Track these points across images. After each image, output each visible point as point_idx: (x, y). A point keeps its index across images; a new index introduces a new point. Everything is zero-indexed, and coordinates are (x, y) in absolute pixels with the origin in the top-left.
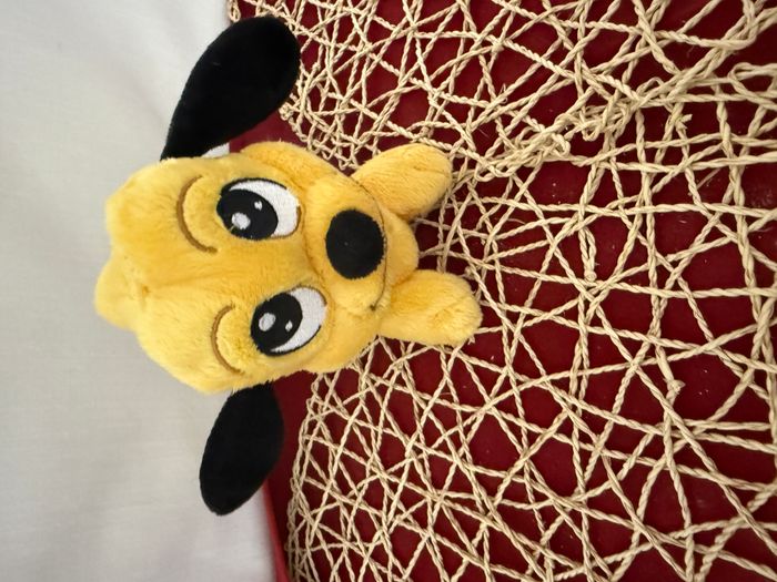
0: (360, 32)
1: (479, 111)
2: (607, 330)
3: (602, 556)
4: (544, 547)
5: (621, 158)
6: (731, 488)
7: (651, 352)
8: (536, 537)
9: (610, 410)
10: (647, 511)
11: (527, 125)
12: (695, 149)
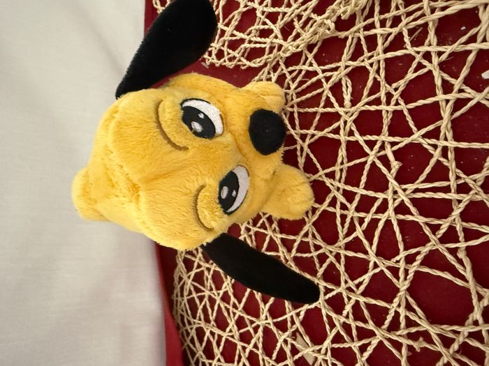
1: (285, 14)
2: (357, 137)
3: (352, 280)
4: (319, 279)
5: (366, 28)
6: (427, 224)
7: (382, 147)
8: (314, 273)
9: (358, 186)
10: (378, 247)
11: (312, 18)
12: (409, 14)
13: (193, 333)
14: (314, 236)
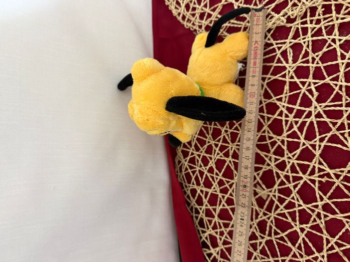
2: (296, 79)
3: (291, 153)
5: (302, 23)
6: (331, 122)
7: (309, 85)
8: (269, 152)
9: (296, 105)
10: (306, 135)
11: (271, 14)
12: (325, 19)
13: (189, 192)
14: (268, 132)
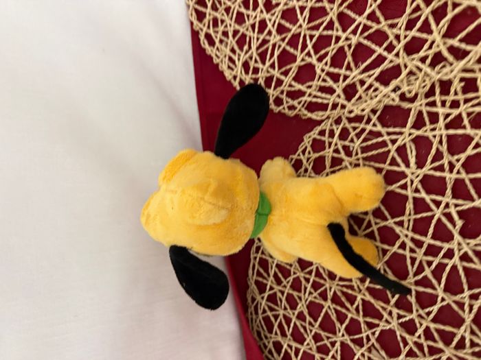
0: (272, 29)
1: (346, 77)
2: (423, 195)
3: (423, 309)
4: (392, 307)
5: (427, 104)
7: (447, 206)
8: (387, 302)
9: (426, 236)
10: (446, 286)
11: (374, 85)
12: (466, 101)
13: (271, 346)
